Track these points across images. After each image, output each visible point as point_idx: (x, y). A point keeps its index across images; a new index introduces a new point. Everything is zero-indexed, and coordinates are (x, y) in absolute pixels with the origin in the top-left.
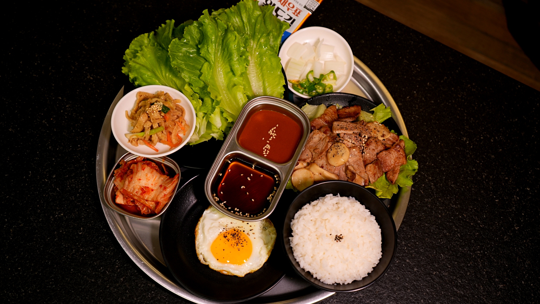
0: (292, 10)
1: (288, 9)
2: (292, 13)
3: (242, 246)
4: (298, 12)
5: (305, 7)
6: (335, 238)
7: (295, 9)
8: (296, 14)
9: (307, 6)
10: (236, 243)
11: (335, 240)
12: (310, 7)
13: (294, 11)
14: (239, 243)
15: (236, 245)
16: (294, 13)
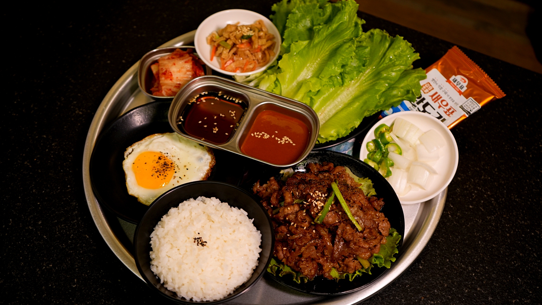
0: (444, 108)
1: (440, 107)
2: (444, 111)
3: (158, 176)
4: (450, 111)
5: (462, 107)
6: (196, 238)
7: (448, 107)
8: (448, 113)
9: (464, 106)
10: (158, 170)
11: (194, 239)
12: (467, 108)
13: (447, 109)
14: (160, 173)
15: (156, 170)
16: (446, 112)
